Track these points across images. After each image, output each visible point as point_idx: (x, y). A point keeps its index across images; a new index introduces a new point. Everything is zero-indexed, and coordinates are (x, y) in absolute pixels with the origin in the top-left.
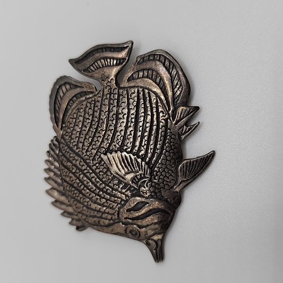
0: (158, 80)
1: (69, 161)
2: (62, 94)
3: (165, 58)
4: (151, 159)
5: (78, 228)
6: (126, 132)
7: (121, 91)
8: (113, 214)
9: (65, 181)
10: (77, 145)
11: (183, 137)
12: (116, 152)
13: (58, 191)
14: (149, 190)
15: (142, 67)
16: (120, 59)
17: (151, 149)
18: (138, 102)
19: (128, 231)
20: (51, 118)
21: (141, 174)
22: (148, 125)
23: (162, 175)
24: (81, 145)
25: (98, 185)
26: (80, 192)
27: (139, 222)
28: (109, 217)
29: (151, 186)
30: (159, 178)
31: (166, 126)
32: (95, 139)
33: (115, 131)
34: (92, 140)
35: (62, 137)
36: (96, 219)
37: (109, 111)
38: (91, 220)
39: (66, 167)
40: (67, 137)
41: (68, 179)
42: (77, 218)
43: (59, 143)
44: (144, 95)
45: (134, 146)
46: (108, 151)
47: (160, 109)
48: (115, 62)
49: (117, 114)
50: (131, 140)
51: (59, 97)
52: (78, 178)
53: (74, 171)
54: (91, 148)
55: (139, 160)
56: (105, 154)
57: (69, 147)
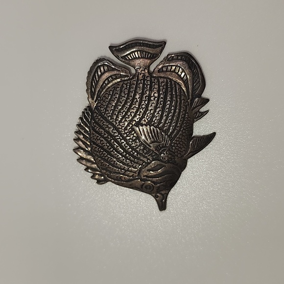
1: (101, 127)
2: (99, 73)
4: (172, 133)
6: (155, 111)
7: (153, 79)
8: (135, 172)
9: (94, 143)
10: (111, 116)
12: (146, 125)
13: (84, 151)
14: (168, 156)
16: (154, 54)
17: (173, 126)
18: (167, 90)
19: (144, 186)
21: (163, 144)
23: (178, 146)
24: (114, 116)
25: (126, 149)
26: (109, 153)
28: (131, 174)
29: (170, 154)
30: (175, 149)
31: (185, 110)
32: (129, 113)
33: (147, 109)
34: (126, 114)
35: (96, 107)
36: (118, 175)
37: (143, 93)
38: (114, 176)
40: (102, 109)
41: (98, 142)
42: (100, 173)
43: (93, 113)
44: (171, 85)
45: (160, 122)
46: (138, 124)
48: (149, 55)
49: (149, 96)
51: (96, 75)
52: (109, 142)
53: (106, 136)
54: (124, 119)
55: (164, 134)
56: (137, 126)
57: (103, 117)
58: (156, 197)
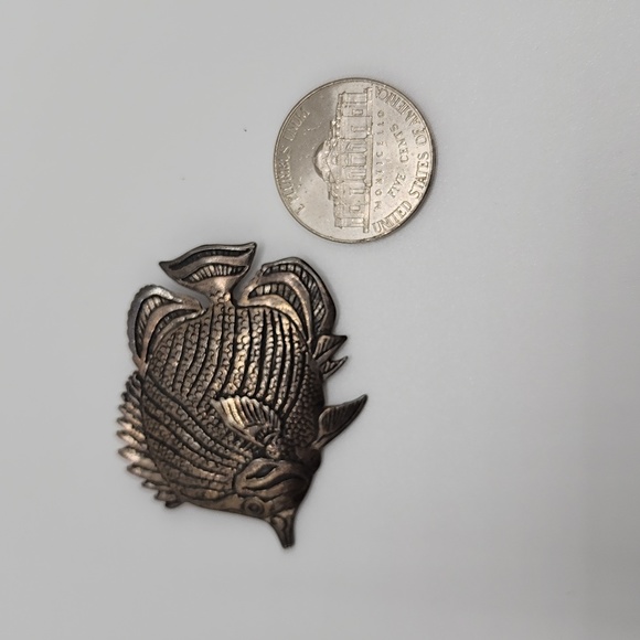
0: (291, 299)
1: (158, 407)
2: (148, 312)
3: (302, 269)
4: (282, 406)
5: (169, 505)
6: (246, 370)
7: (240, 311)
8: (226, 483)
9: (152, 437)
10: (173, 385)
11: (325, 376)
12: (233, 396)
13: (138, 451)
14: (279, 449)
15: (269, 279)
16: (237, 267)
17: (283, 392)
18: (265, 328)
19: (247, 505)
20: (130, 344)
21: (268, 427)
22: (278, 360)
24: (178, 386)
25: (205, 442)
26: (176, 452)
27: (263, 493)
28: (220, 487)
29: (282, 443)
30: (293, 433)
31: (303, 361)
32: (202, 377)
33: (232, 367)
34: (197, 379)
35: (148, 373)
36: (198, 490)
37: (223, 340)
38: (191, 492)
39: (153, 417)
40: (157, 374)
41: (156, 434)
42: (168, 489)
43: (143, 382)
44: (272, 318)
45: (258, 389)
46: (221, 395)
47: (295, 338)
48: (230, 270)
49: (235, 343)
50: (254, 380)
51: (143, 315)
52: (174, 433)
53: (167, 422)
54: (195, 389)
55: (266, 408)
56: (217, 399)
57: (159, 388)
58: (273, 524)
